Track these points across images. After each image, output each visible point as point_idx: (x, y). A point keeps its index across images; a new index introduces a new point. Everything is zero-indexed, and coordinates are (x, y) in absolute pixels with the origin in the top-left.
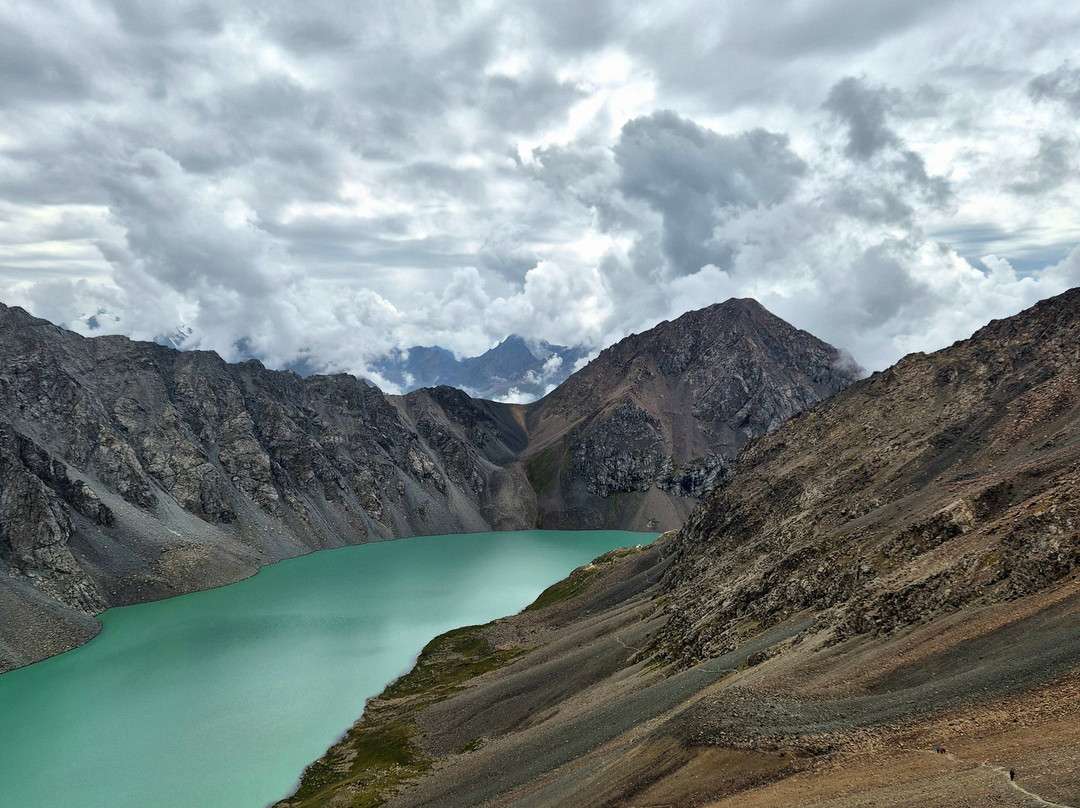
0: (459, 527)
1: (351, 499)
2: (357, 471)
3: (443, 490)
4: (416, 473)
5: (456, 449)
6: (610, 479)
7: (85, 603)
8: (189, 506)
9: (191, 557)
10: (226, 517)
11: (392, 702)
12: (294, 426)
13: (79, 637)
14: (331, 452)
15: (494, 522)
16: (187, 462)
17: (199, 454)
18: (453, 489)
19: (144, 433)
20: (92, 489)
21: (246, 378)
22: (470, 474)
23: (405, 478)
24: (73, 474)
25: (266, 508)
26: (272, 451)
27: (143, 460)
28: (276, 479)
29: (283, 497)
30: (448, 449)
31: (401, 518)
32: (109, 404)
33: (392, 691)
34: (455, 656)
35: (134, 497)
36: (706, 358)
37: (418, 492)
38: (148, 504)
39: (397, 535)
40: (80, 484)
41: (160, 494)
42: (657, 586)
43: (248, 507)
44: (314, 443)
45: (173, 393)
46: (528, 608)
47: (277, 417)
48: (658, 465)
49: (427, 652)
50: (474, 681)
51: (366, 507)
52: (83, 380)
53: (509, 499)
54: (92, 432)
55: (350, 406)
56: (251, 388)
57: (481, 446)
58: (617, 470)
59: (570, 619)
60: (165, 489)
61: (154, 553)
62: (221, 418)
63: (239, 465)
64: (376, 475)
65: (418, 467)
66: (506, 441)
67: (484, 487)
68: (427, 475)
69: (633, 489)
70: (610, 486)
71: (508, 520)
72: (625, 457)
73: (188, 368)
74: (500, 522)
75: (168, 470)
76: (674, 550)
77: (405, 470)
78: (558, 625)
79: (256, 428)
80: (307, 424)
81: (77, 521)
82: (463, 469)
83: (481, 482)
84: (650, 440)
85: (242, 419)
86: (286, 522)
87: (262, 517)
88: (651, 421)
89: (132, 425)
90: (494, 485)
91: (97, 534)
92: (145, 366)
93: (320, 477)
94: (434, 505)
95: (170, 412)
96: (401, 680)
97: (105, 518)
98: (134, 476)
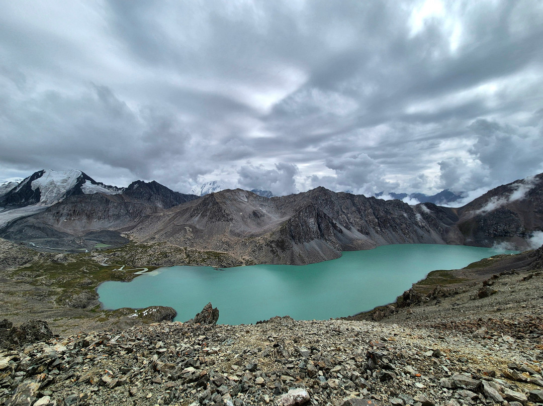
0: (435, 242)
1: (400, 232)
2: (401, 225)
3: (429, 231)
4: (419, 226)
5: (433, 220)
6: (495, 232)
7: (338, 250)
8: (358, 230)
9: (360, 242)
10: (367, 234)
11: (421, 286)
12: (384, 213)
13: (337, 256)
14: (394, 219)
15: (447, 242)
16: (358, 220)
17: (360, 218)
18: (432, 231)
19: (348, 213)
20: (338, 225)
21: (371, 201)
22: (438, 227)
23: (416, 227)
24: (334, 222)
25: (377, 232)
26: (378, 219)
27: (348, 219)
28: (379, 225)
29: (381, 230)
30: (430, 220)
31: (415, 238)
32: (341, 207)
33: (419, 283)
34: (440, 277)
35: (346, 227)
36: (540, 192)
37: (420, 231)
38: (349, 229)
39: (414, 242)
40: (336, 224)
41: (352, 227)
42: (528, 267)
43: (372, 232)
44: (389, 217)
45: (354, 204)
46: (464, 268)
47: (379, 210)
48: (517, 228)
49: (430, 275)
50: (450, 285)
51: (404, 234)
52: (335, 202)
53: (452, 235)
54: (338, 212)
55: (399, 208)
56: (372, 203)
57: (441, 219)
58: (498, 229)
59: (486, 273)
60: (353, 226)
61: (352, 240)
62: (365, 210)
63: (370, 222)
64: (407, 226)
65: (420, 225)
66: (450, 218)
67: (443, 231)
68: (423, 227)
69: (505, 236)
70: (495, 234)
71: (453, 242)
72: (502, 225)
73: (357, 199)
74: (449, 242)
75: (353, 222)
76: (535, 255)
77: (416, 225)
78: (480, 274)
79: (374, 213)
80: (387, 212)
81: (335, 231)
82: (435, 226)
83: (442, 230)
84: (513, 220)
85: (370, 210)
86: (382, 236)
87: (376, 234)
88: (513, 213)
89: (345, 212)
90: (447, 231)
91: (339, 235)
92: (348, 198)
93: (391, 226)
94: (426, 235)
95: (354, 209)
96: (422, 281)
97: (341, 231)
98: (346, 223)
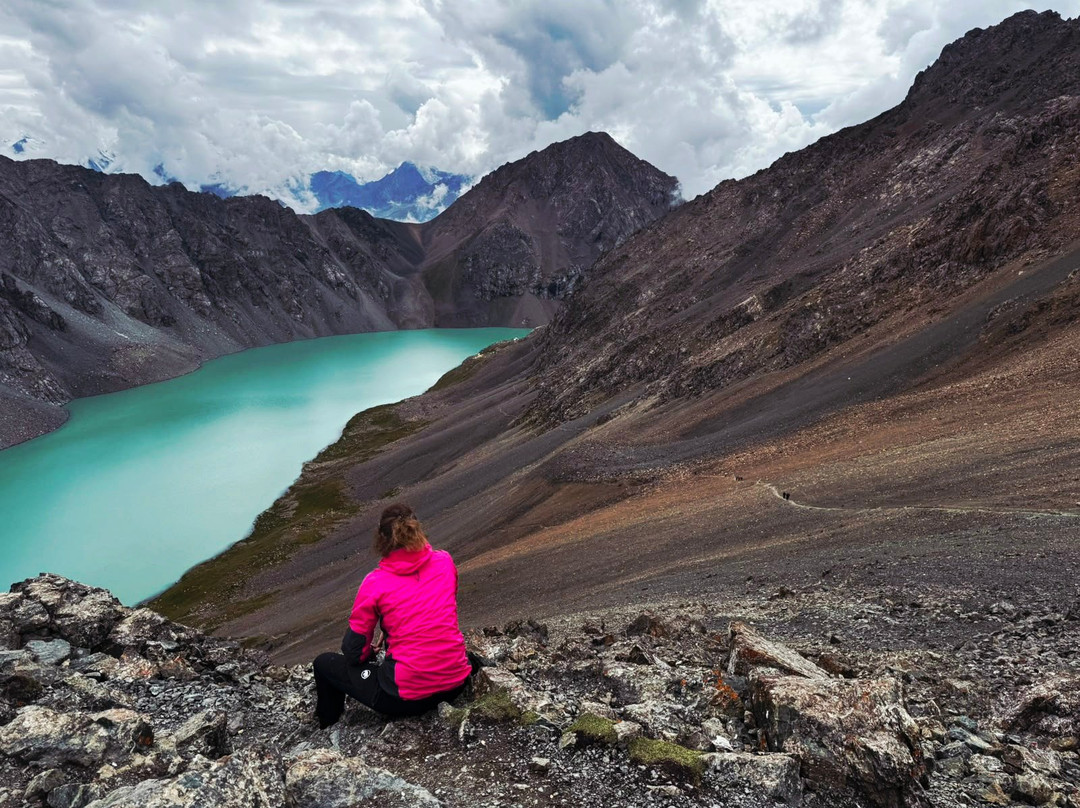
0: (370, 327)
1: (275, 305)
2: (278, 281)
3: (354, 297)
4: (330, 282)
5: (363, 261)
6: (492, 287)
7: (51, 396)
8: (132, 313)
9: (140, 356)
10: (166, 322)
11: (324, 464)
12: (219, 242)
13: (52, 424)
14: (253, 265)
15: (400, 323)
16: (126, 274)
17: (135, 267)
18: (363, 296)
19: (83, 249)
20: (41, 299)
21: (170, 199)
22: (377, 283)
23: (321, 287)
24: (23, 286)
25: (201, 313)
26: (200, 264)
27: (85, 273)
28: (207, 288)
29: (215, 303)
30: (357, 262)
31: (320, 320)
32: (48, 222)
33: (323, 456)
34: (373, 428)
35: (81, 305)
36: (568, 184)
37: (333, 299)
38: (95, 311)
39: (319, 334)
40: (30, 295)
41: (105, 303)
42: (530, 369)
43: (186, 313)
44: (237, 256)
45: (104, 213)
46: (430, 390)
47: (202, 234)
48: (530, 274)
49: (350, 426)
50: (389, 445)
51: (289, 311)
52: (19, 201)
53: (410, 304)
54: (34, 248)
55: (267, 224)
56: (176, 208)
57: (384, 259)
58: (498, 279)
59: (463, 396)
60: (108, 298)
61: (106, 352)
62: (151, 235)
63: (173, 277)
64: (295, 284)
65: (332, 277)
66: (406, 256)
67: (389, 293)
68: (340, 284)
69: (511, 294)
70: (493, 292)
71: (413, 320)
72: (504, 268)
73: (116, 190)
74: (404, 323)
75: (109, 281)
76: (543, 341)
77: (320, 279)
78: (455, 402)
79: (184, 244)
80: (230, 241)
81: (32, 327)
82: (371, 280)
83: (386, 289)
84: (524, 253)
85: (170, 235)
86: (219, 324)
87: (198, 321)
88: (525, 238)
89: (70, 242)
90: (398, 292)
91: (52, 338)
92: (75, 188)
93: (246, 286)
94: (347, 308)
95: (103, 230)
96: (330, 448)
97: (58, 324)
98: (78, 287)
